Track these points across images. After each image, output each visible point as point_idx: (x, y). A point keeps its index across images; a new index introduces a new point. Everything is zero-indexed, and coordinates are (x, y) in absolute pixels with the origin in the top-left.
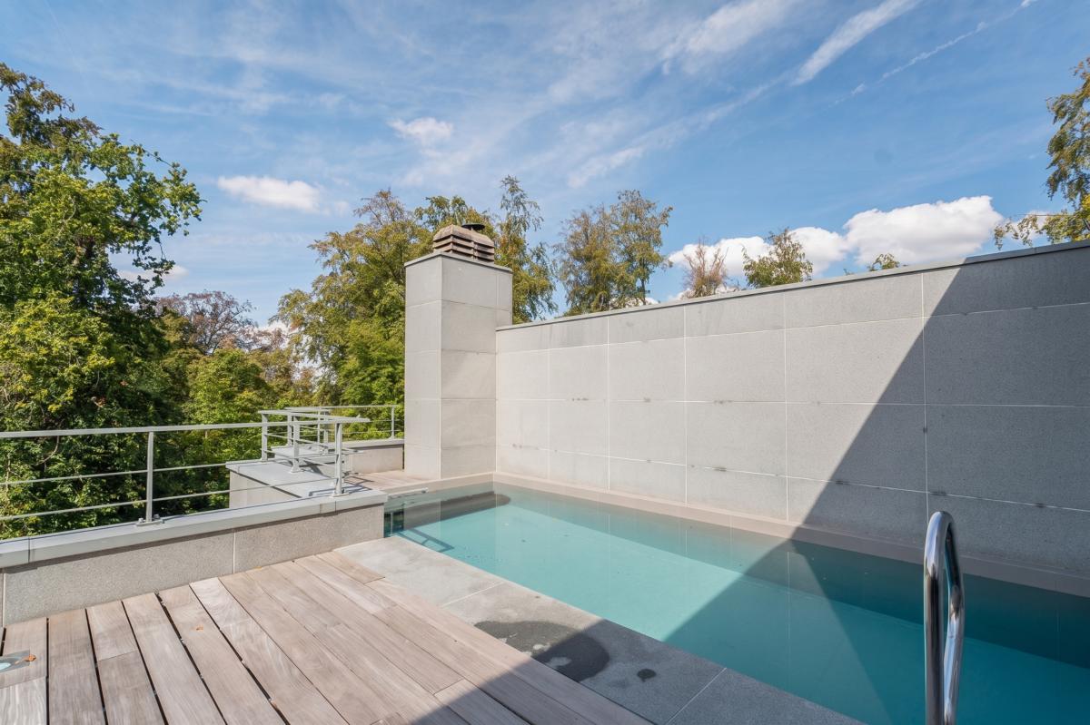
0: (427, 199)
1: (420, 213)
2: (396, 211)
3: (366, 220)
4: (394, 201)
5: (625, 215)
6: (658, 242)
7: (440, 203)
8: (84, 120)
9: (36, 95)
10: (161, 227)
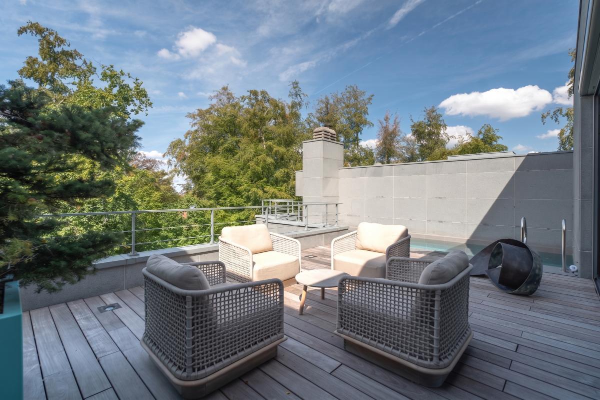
0: (248, 91)
1: (243, 98)
2: (230, 97)
3: (214, 101)
4: (230, 92)
5: (349, 98)
6: (366, 113)
7: (255, 93)
8: (75, 51)
9: (52, 38)
10: (131, 111)
